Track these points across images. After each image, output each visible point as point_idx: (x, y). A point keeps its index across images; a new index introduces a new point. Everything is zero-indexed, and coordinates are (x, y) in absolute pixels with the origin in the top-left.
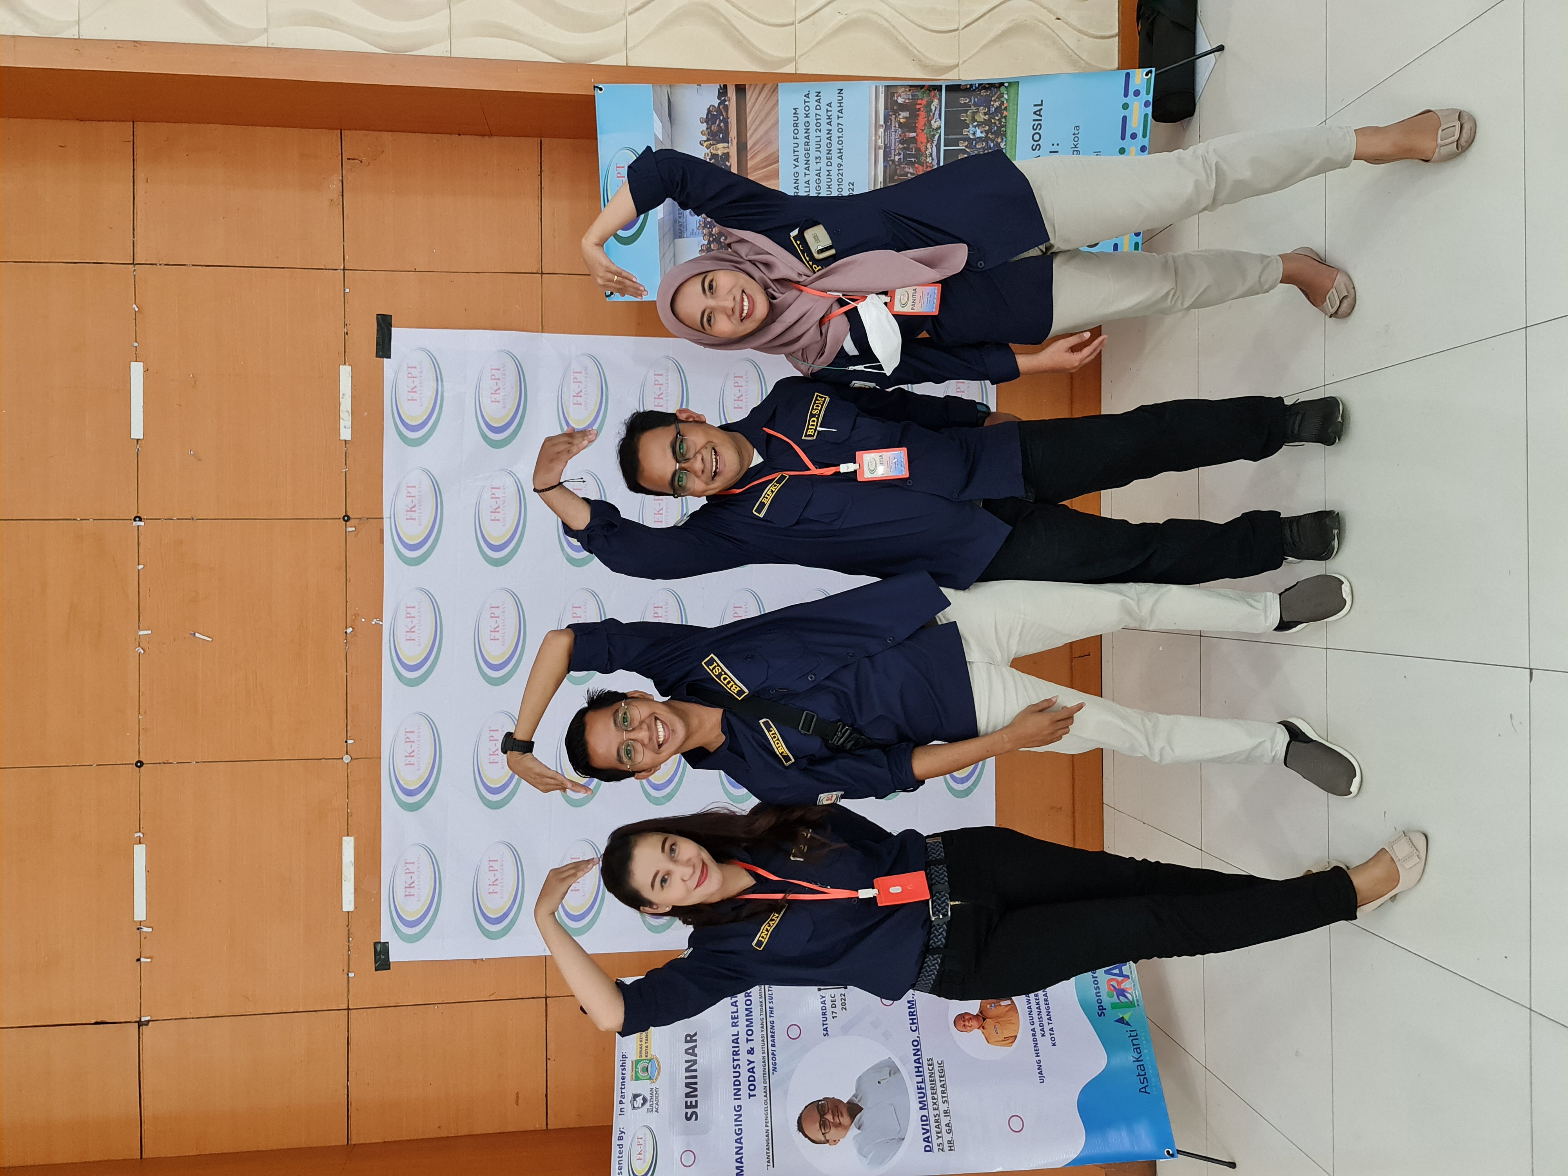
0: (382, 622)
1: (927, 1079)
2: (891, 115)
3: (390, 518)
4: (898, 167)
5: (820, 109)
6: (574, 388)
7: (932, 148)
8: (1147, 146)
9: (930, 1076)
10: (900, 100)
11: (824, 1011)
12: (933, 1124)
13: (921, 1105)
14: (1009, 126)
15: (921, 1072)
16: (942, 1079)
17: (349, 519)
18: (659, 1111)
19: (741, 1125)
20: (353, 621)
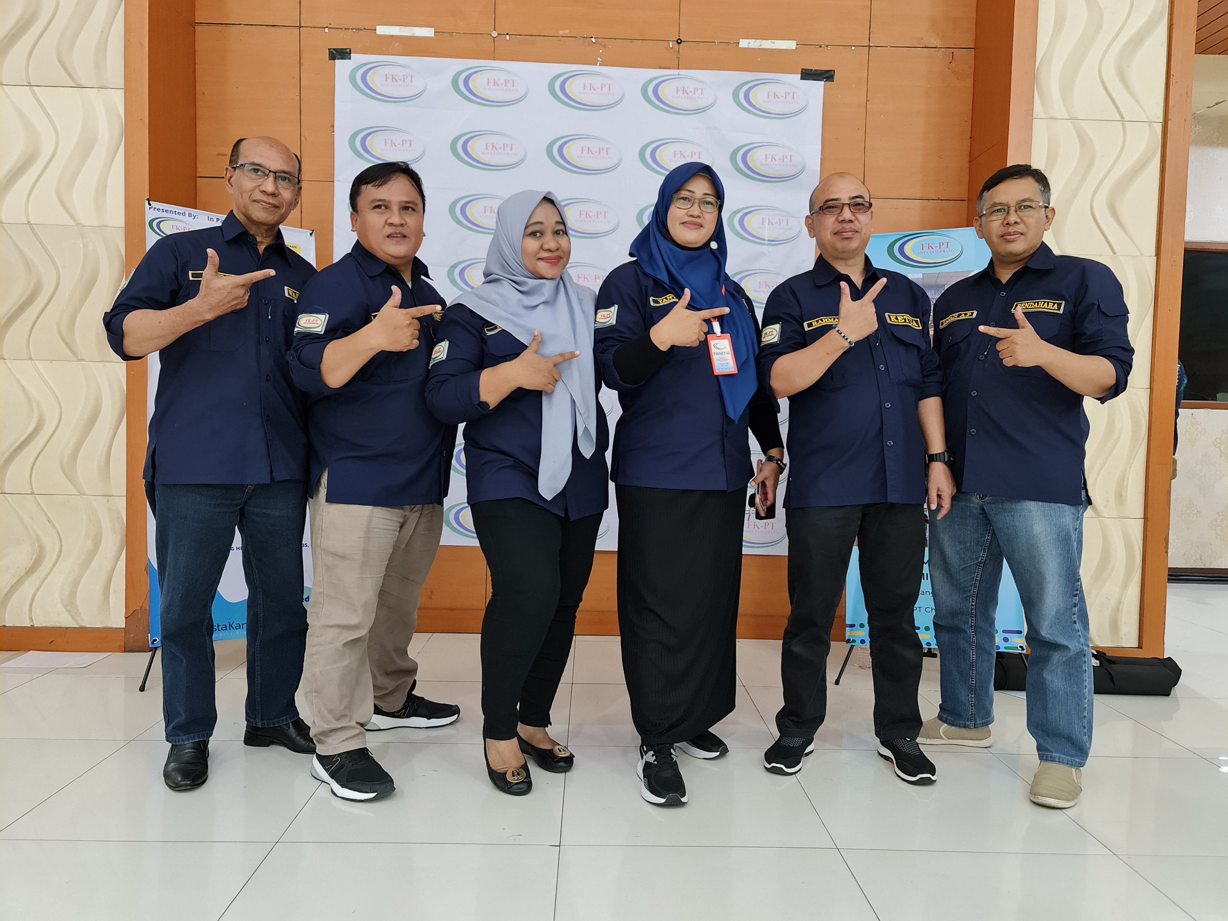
0: (599, 65)
3: (679, 75)
6: (776, 219)
17: (679, 43)
20: (600, 44)
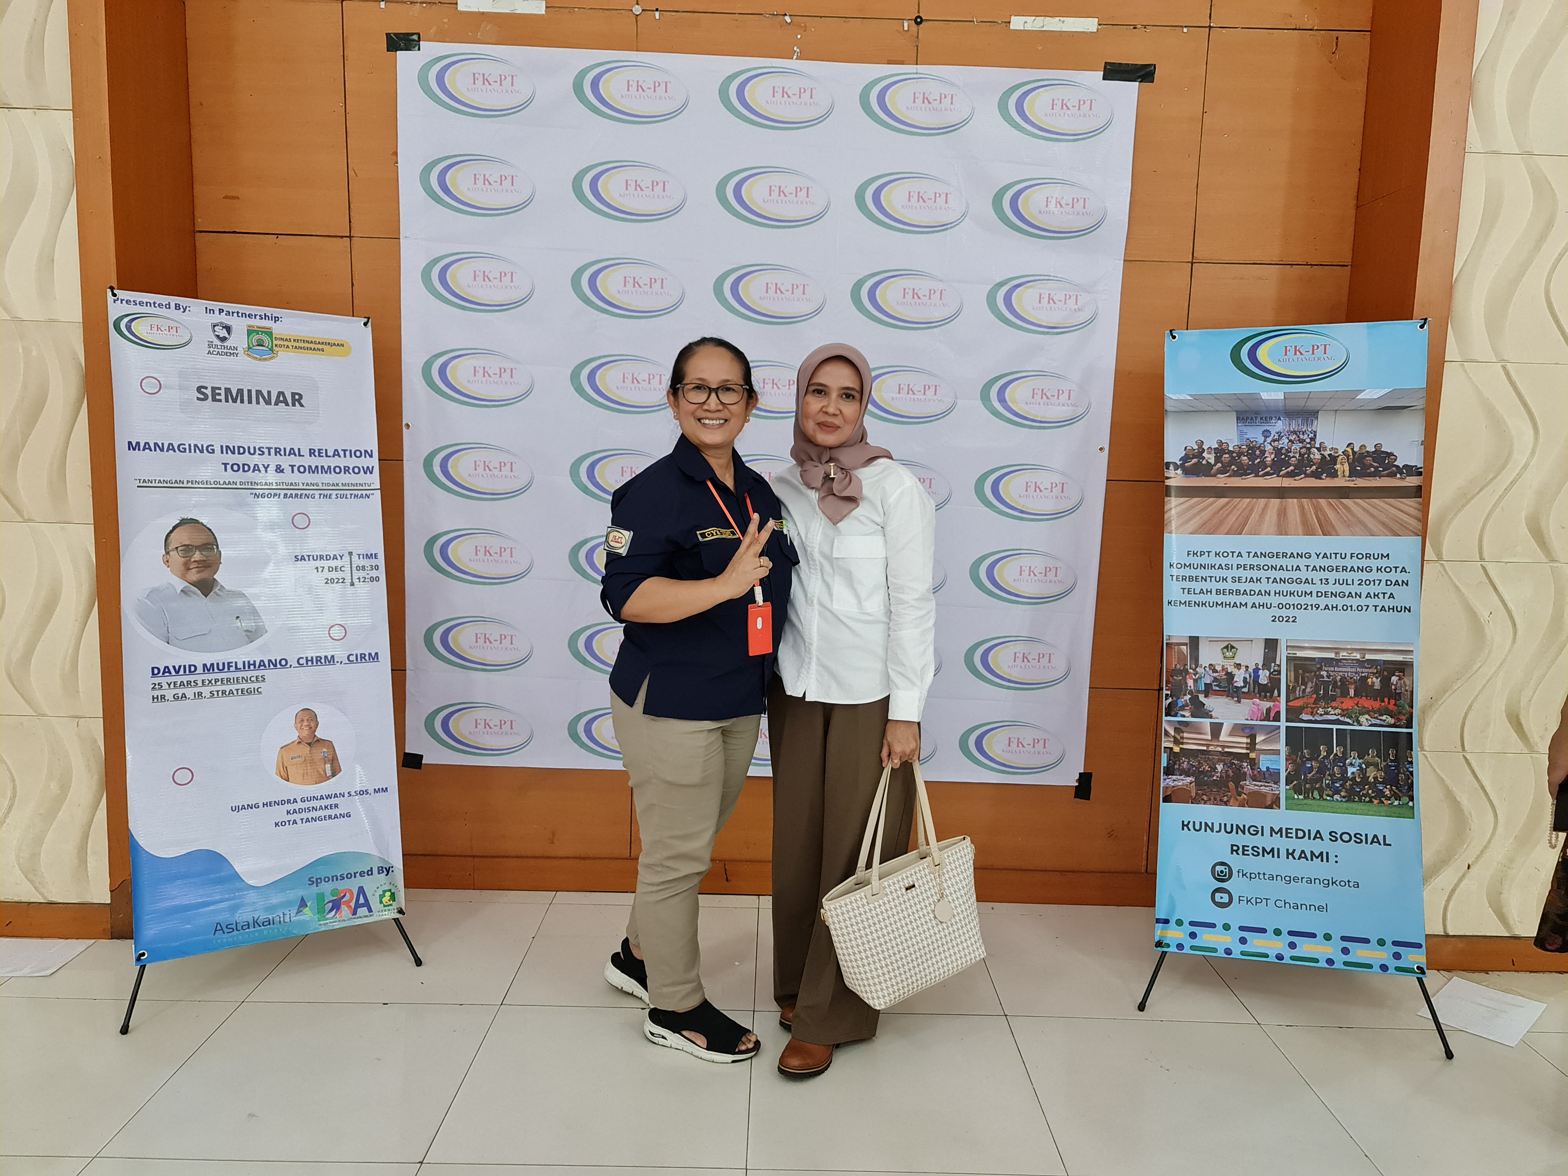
0: (797, 59)
1: (240, 674)
2: (1376, 668)
3: (916, 73)
4: (1313, 674)
5: (1387, 585)
6: (1059, 296)
7: (1335, 714)
8: (1333, 967)
9: (243, 678)
10: (1394, 679)
11: (325, 558)
12: (185, 679)
13: (208, 666)
14: (1361, 806)
15: (249, 667)
16: (240, 691)
17: (918, 24)
18: (209, 355)
19: (190, 452)
20: (798, 25)
